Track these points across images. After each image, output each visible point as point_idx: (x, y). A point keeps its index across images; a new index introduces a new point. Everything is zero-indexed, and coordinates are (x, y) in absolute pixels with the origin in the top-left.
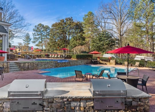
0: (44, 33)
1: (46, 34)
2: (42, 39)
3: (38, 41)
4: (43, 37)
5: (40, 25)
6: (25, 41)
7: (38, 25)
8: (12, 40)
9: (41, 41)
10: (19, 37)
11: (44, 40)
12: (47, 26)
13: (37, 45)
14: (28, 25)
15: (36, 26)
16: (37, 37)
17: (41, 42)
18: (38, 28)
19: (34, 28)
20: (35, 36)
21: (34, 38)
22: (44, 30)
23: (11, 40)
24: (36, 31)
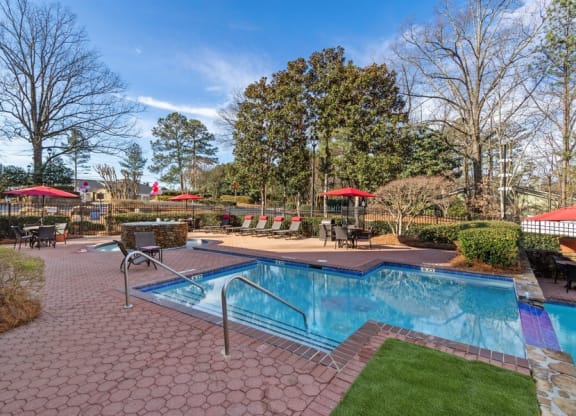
0: (185, 144)
1: (192, 146)
2: (180, 160)
3: (170, 166)
4: (184, 155)
5: (175, 117)
6: (127, 166)
7: (169, 117)
8: (84, 161)
9: (177, 165)
10: (106, 150)
11: (188, 163)
12: (196, 121)
13: (164, 179)
14: (135, 110)
15: (160, 120)
16: (166, 153)
17: (180, 169)
18: (167, 126)
19: (157, 126)
20: (160, 150)
21: (157, 157)
22: (185, 134)
23: (81, 162)
24: (163, 135)
